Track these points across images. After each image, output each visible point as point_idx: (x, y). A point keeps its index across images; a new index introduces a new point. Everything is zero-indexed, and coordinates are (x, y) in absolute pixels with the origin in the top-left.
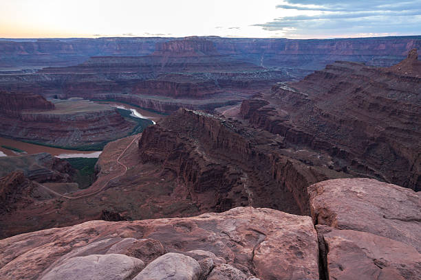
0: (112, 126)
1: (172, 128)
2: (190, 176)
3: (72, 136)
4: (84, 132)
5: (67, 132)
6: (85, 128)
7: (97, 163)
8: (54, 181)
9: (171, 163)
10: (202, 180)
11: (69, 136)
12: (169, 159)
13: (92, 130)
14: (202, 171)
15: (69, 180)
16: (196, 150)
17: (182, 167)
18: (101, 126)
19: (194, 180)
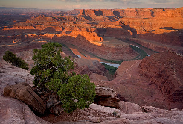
0: (127, 53)
1: (160, 60)
2: (167, 90)
3: (108, 55)
4: (113, 54)
5: (106, 52)
6: (114, 52)
7: (117, 70)
8: (98, 73)
9: (156, 79)
10: (175, 95)
11: (107, 54)
12: (155, 77)
13: (117, 53)
14: (175, 89)
15: (104, 75)
16: (174, 76)
17: (162, 83)
18: (121, 52)
19: (169, 93)
